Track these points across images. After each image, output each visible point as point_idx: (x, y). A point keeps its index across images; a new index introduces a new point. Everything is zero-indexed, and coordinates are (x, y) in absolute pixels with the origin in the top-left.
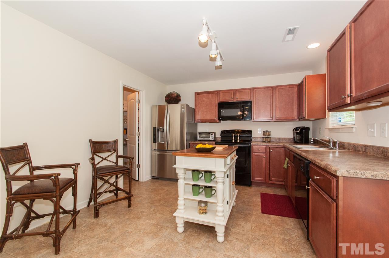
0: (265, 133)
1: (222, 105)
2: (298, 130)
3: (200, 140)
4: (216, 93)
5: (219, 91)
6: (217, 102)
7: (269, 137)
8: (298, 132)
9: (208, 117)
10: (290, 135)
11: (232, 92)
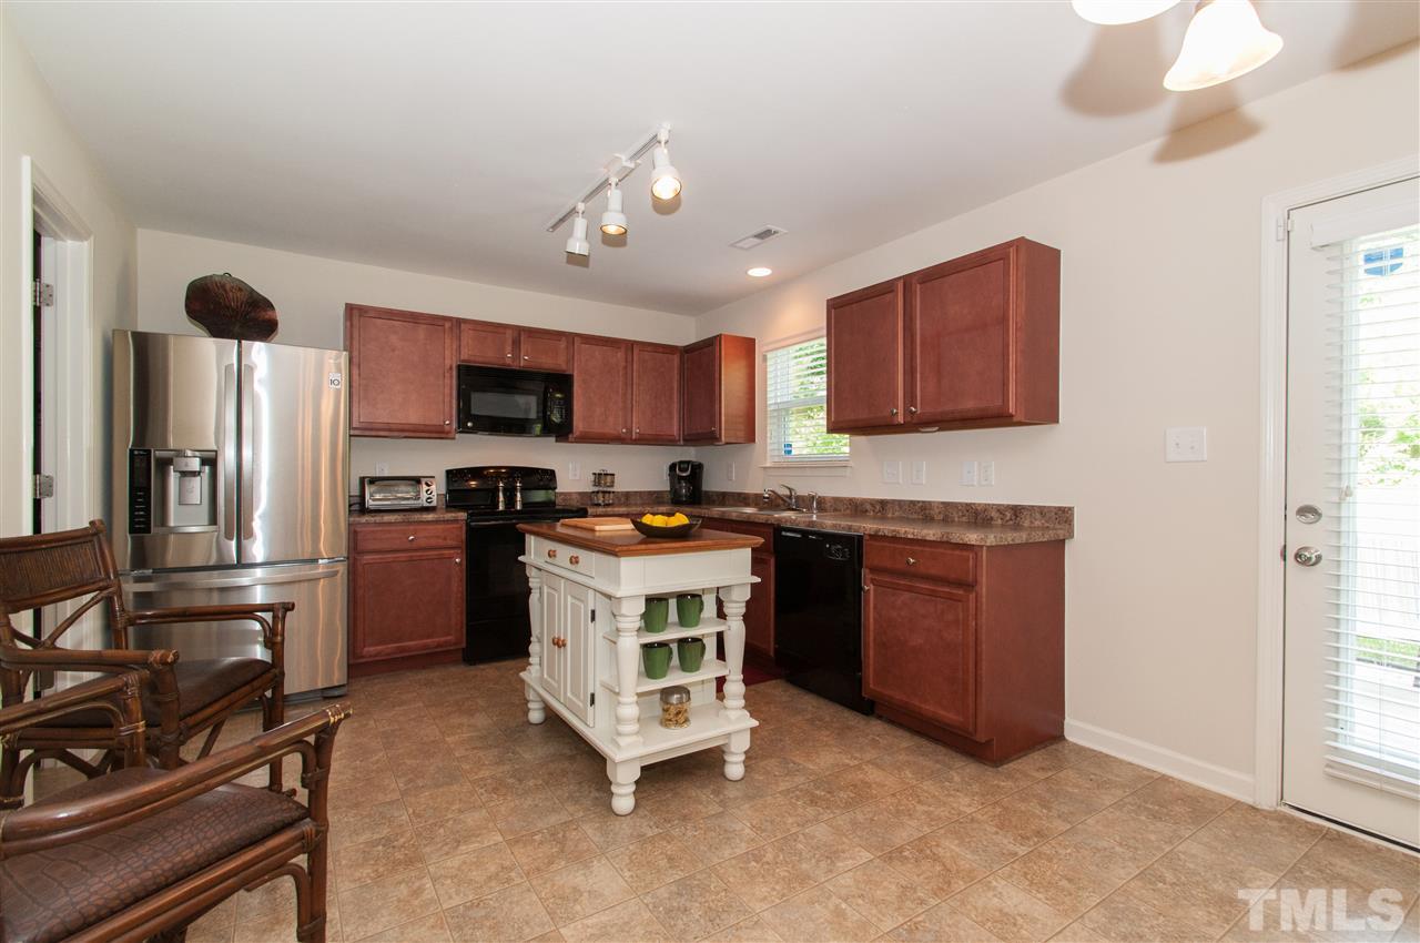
0: (600, 478)
1: (473, 379)
2: (686, 470)
3: (377, 508)
4: (447, 325)
5: (460, 321)
6: (451, 361)
7: (609, 489)
8: (684, 475)
9: (414, 417)
10: (661, 483)
11: (509, 334)
